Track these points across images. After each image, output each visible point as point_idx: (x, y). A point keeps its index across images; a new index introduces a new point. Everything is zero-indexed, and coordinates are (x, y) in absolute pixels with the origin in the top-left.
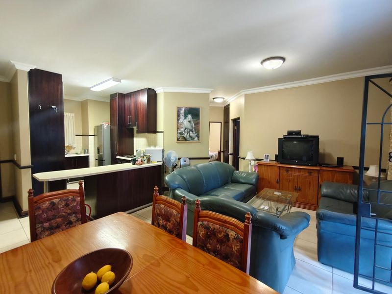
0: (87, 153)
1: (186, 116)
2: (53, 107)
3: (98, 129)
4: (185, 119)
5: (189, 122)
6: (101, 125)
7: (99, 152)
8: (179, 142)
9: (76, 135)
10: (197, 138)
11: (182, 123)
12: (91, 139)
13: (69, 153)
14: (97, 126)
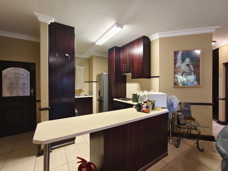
0: (92, 95)
1: (183, 60)
2: (67, 55)
3: (99, 76)
4: (182, 62)
5: (188, 65)
6: (102, 74)
7: (99, 95)
8: (176, 86)
9: (85, 82)
10: (196, 82)
11: (180, 67)
12: (94, 84)
13: (81, 94)
14: (99, 75)
